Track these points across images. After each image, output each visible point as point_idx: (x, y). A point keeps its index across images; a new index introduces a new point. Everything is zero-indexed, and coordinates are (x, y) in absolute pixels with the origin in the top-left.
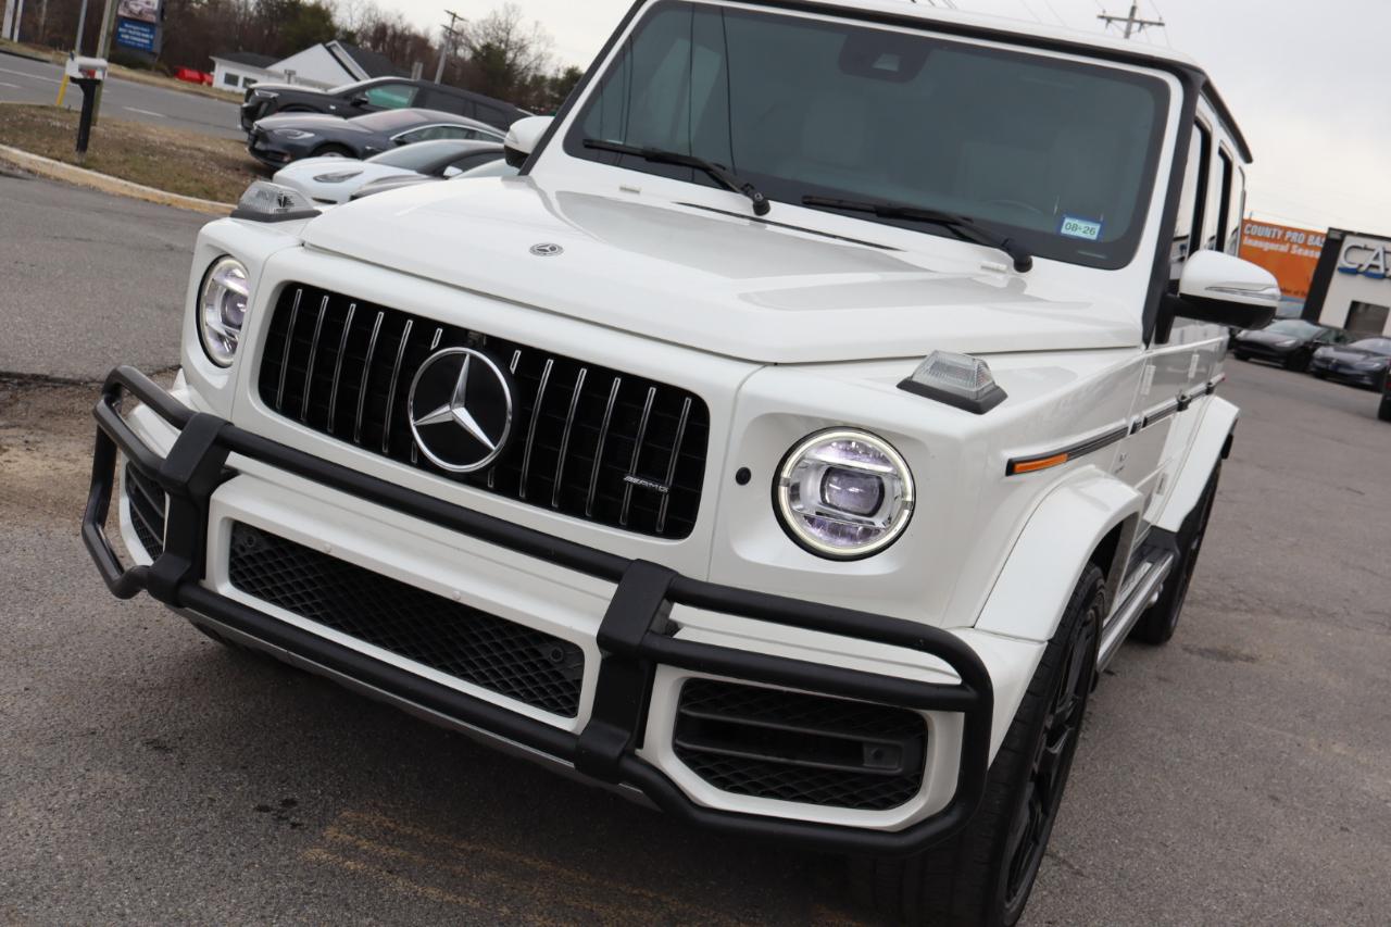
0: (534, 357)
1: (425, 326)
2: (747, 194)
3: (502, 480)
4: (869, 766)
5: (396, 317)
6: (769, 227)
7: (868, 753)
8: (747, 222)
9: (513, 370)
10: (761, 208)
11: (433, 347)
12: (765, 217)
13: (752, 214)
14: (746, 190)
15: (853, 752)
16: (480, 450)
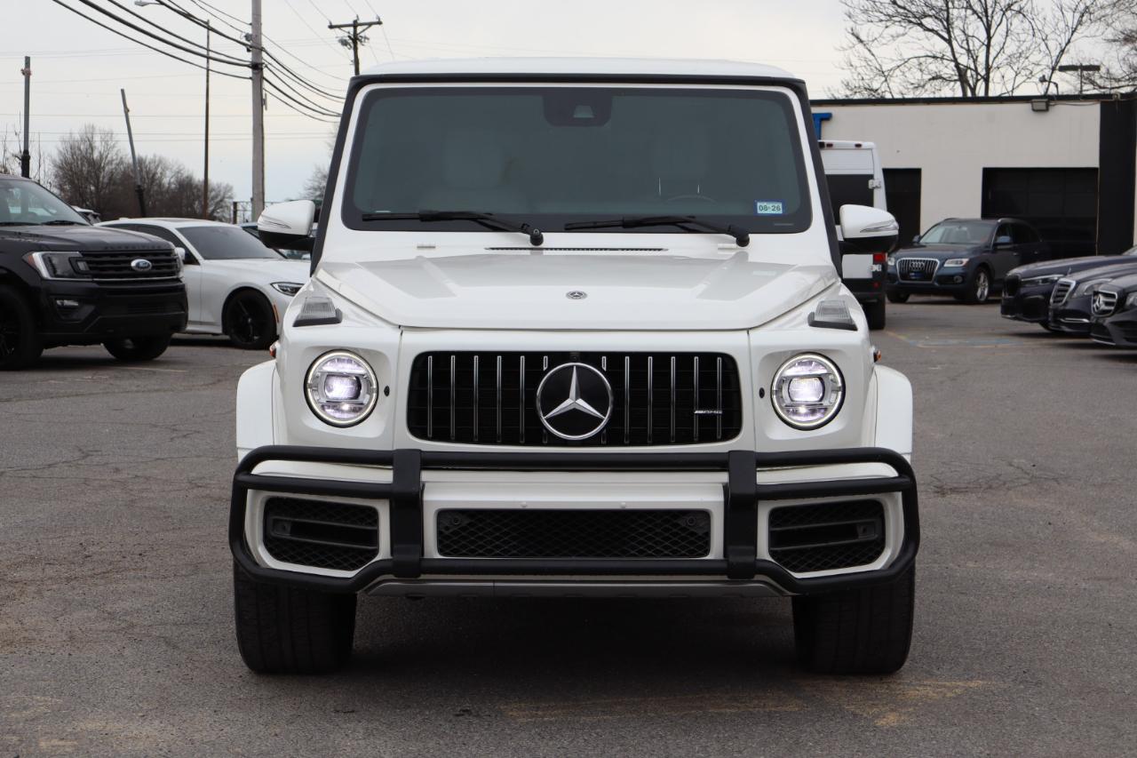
0: (616, 358)
1: (534, 358)
2: (525, 232)
3: (611, 437)
4: (861, 538)
5: (511, 358)
6: (545, 252)
7: (860, 530)
8: (528, 252)
9: (605, 369)
10: (537, 240)
11: (545, 368)
12: (542, 246)
13: (531, 246)
14: (523, 229)
15: (851, 531)
16: (596, 421)
